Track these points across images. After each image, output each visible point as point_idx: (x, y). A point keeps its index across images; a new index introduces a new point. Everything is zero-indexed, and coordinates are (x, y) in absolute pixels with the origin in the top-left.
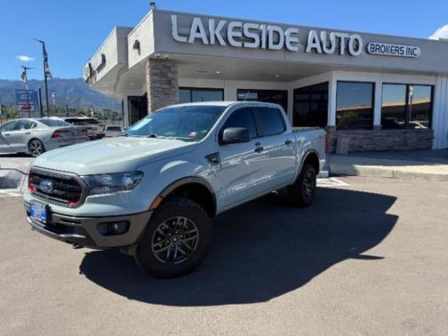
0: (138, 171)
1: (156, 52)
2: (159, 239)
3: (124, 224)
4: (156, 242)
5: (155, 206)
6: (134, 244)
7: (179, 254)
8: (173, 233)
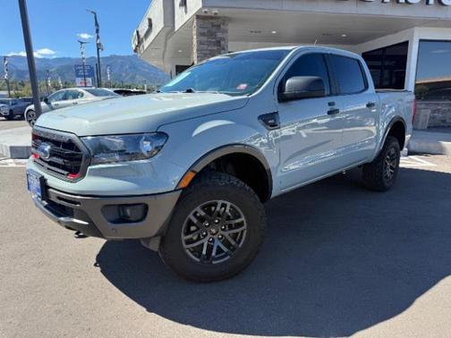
0: (160, 133)
1: (203, 7)
2: (193, 228)
3: (139, 207)
4: (188, 232)
5: (185, 184)
6: (156, 236)
7: (219, 250)
8: (211, 223)
